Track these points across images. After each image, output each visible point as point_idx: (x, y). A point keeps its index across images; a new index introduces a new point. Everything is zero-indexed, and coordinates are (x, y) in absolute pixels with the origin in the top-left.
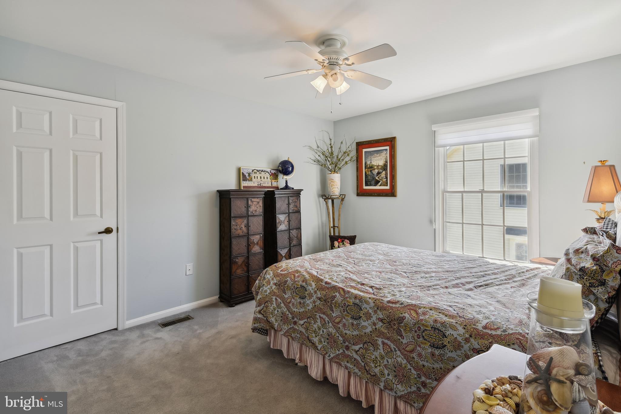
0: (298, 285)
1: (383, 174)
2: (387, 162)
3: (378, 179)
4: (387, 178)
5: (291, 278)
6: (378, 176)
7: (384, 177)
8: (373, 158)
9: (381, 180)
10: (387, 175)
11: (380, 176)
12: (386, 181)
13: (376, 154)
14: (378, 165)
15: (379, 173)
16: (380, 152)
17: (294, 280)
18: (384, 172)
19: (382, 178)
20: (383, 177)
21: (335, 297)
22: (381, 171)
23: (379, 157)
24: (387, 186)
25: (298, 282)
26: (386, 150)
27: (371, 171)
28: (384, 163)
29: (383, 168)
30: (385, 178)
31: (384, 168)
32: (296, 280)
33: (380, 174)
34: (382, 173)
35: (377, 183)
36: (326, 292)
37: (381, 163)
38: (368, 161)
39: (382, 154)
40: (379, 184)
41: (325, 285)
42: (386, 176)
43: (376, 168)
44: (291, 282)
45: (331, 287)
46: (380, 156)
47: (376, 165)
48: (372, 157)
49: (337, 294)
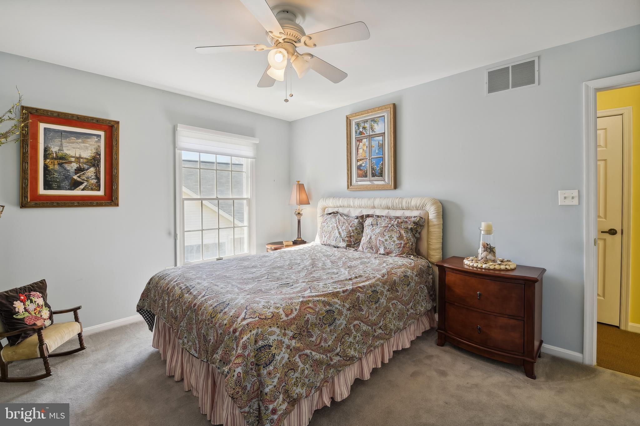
0: (323, 314)
1: (91, 172)
2: (100, 155)
3: (79, 179)
4: (98, 178)
5: (310, 313)
6: (78, 175)
7: (93, 177)
8: (68, 143)
9: (86, 181)
10: (100, 174)
11: (83, 174)
12: (97, 182)
13: (74, 137)
14: (77, 155)
15: (79, 170)
16: (85, 136)
17: (316, 311)
18: (92, 169)
19: (88, 178)
20: (90, 176)
21: (359, 297)
22: (86, 166)
23: (82, 145)
24: (99, 190)
25: (321, 309)
26: (99, 136)
27: (60, 164)
28: (92, 155)
29: (91, 163)
30: (95, 179)
31: (94, 162)
32: (317, 310)
33: (83, 171)
34: (87, 170)
35: (75, 185)
36: (350, 299)
37: (87, 154)
38: (52, 146)
39: (89, 140)
40: (82, 187)
41: (345, 294)
42: (96, 176)
43: (73, 160)
44: (314, 317)
45: (350, 293)
46: (83, 142)
47: (74, 155)
48: (63, 141)
49: (358, 294)
